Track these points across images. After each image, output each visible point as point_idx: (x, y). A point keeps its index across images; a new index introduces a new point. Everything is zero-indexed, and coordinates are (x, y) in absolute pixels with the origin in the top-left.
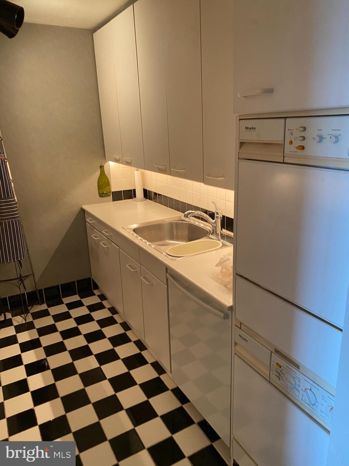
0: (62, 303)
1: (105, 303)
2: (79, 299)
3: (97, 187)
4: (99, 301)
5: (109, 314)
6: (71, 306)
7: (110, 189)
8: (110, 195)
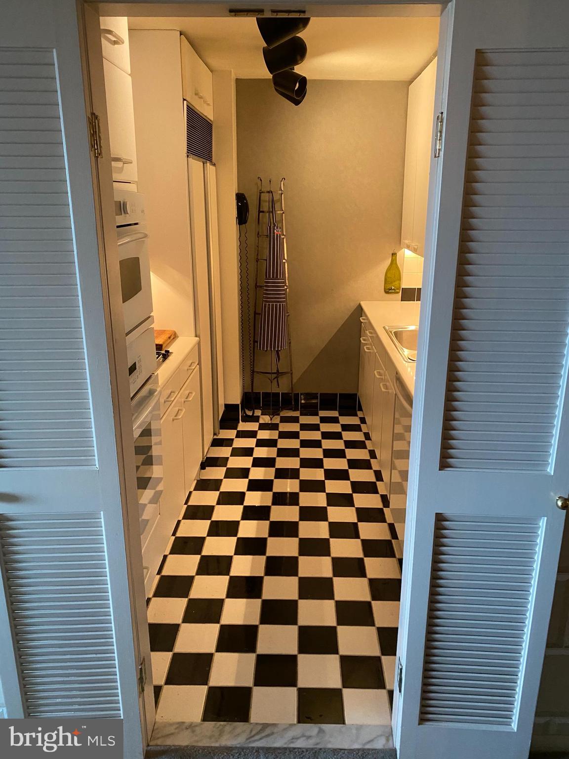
0: (317, 415)
1: (363, 426)
2: (337, 415)
3: (383, 279)
4: (359, 423)
5: (362, 438)
6: (324, 420)
7: (400, 284)
8: (398, 293)
